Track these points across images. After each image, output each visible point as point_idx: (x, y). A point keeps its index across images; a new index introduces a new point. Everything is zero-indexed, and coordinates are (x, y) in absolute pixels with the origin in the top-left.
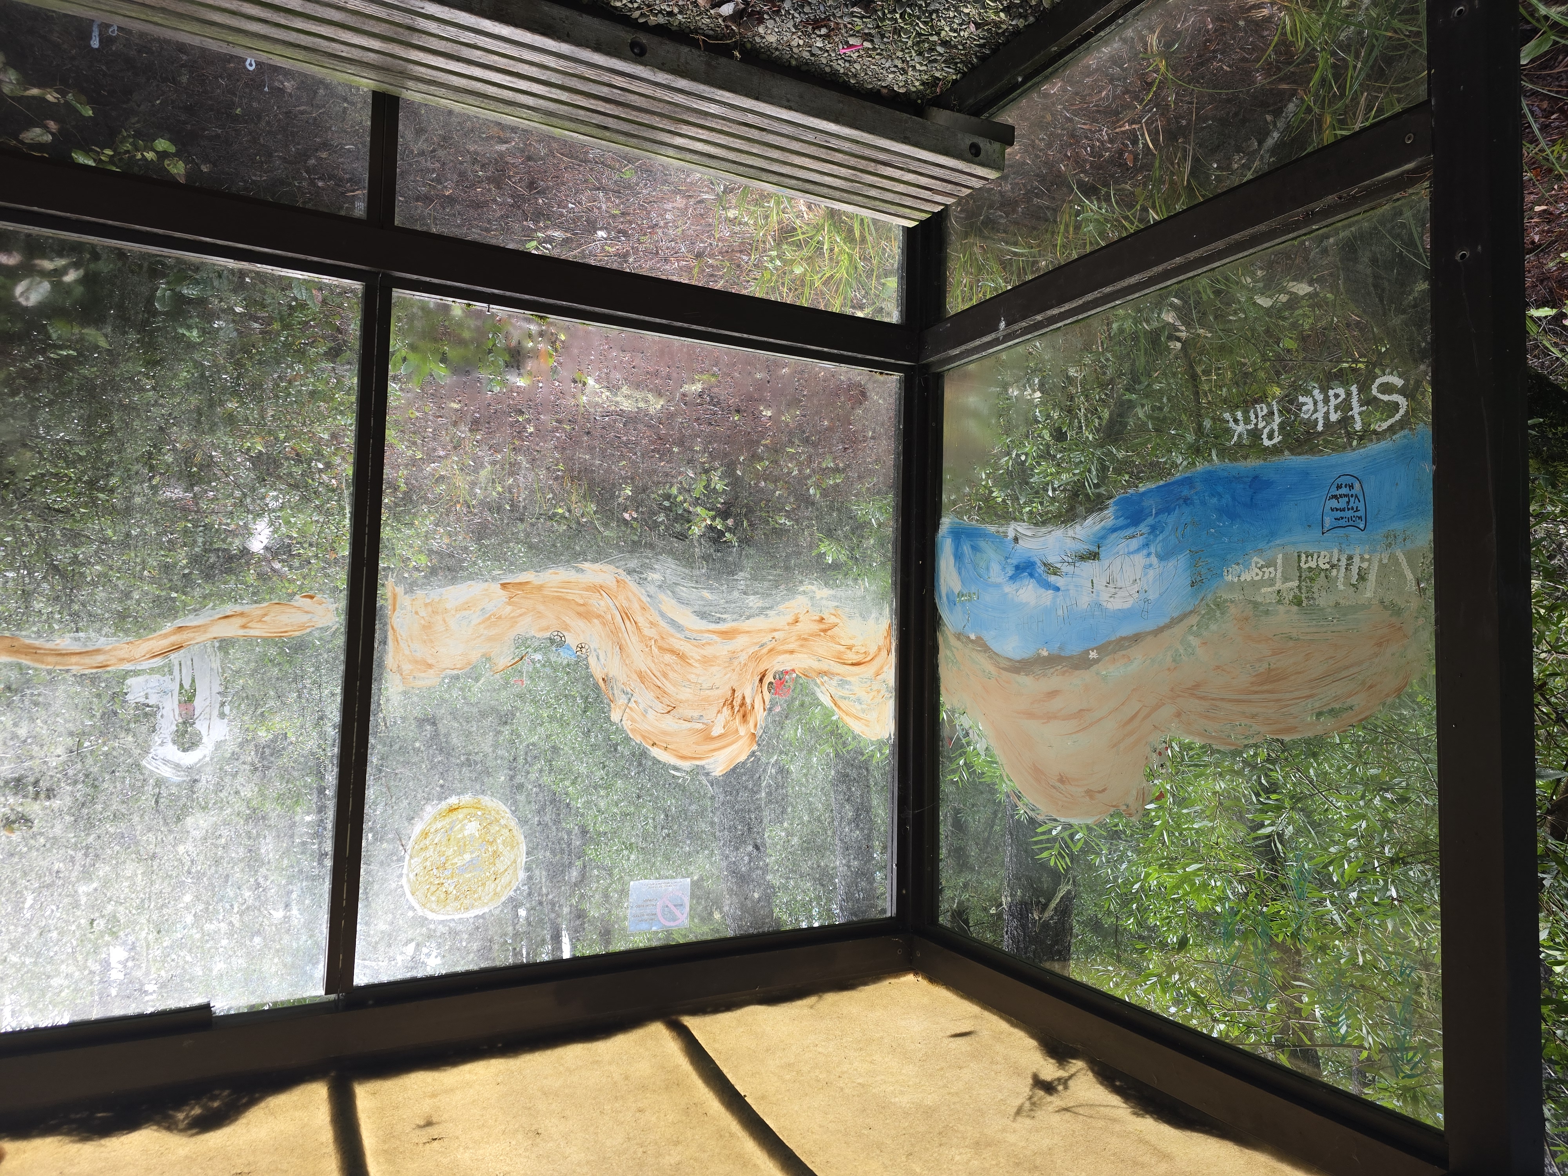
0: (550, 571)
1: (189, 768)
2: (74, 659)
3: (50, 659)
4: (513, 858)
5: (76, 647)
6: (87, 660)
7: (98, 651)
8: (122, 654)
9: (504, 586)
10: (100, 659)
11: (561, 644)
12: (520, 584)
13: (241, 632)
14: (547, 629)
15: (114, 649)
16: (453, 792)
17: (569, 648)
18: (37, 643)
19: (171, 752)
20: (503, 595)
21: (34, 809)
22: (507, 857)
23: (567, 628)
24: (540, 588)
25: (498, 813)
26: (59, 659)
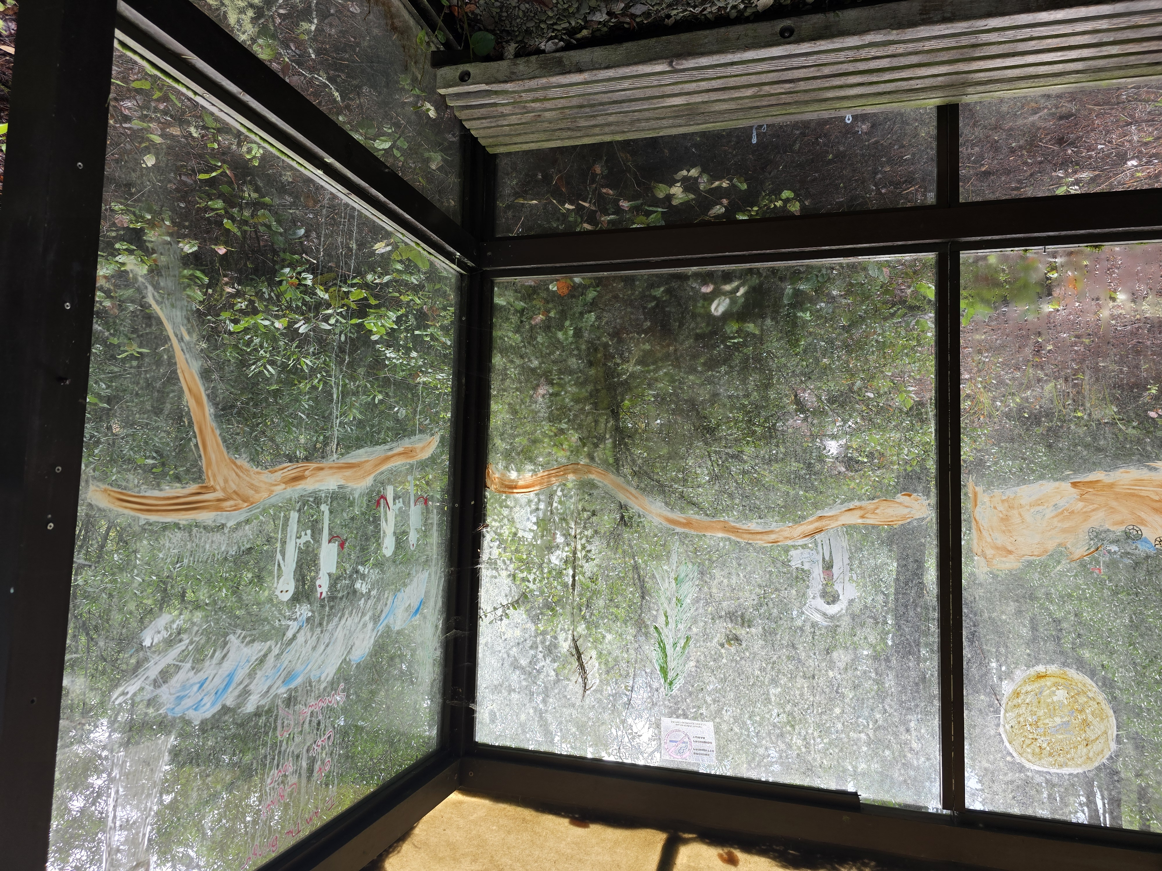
0: (1121, 470)
1: (832, 618)
2: (759, 537)
3: (745, 536)
4: (1103, 729)
5: (759, 529)
6: (765, 537)
7: (771, 532)
8: (786, 534)
9: (1074, 485)
10: (773, 537)
11: (1139, 537)
12: (1091, 482)
13: (860, 521)
14: (1122, 523)
15: (781, 531)
16: (1038, 661)
17: (1146, 541)
18: (738, 525)
19: (820, 603)
20: (1074, 492)
21: (742, 632)
22: (1097, 728)
23: (1143, 522)
24: (1111, 486)
25: (1084, 685)
26: (750, 536)
